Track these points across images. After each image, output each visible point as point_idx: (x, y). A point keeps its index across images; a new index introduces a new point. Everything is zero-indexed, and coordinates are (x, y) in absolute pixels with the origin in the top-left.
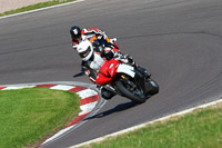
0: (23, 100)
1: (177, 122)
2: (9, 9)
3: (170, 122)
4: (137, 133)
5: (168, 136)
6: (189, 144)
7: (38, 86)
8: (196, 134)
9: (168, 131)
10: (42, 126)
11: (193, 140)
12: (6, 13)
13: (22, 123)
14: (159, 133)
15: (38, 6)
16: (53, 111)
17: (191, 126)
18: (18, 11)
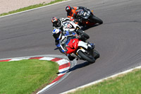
0: (22, 67)
1: (123, 78)
2: (11, 10)
3: (118, 78)
4: (97, 85)
5: (117, 87)
6: (131, 92)
7: (31, 58)
8: (135, 85)
9: (117, 84)
10: (35, 83)
11: (134, 89)
12: (10, 13)
13: (22, 81)
14: (111, 85)
15: (30, 7)
16: (42, 73)
17: (132, 80)
18: (17, 11)
